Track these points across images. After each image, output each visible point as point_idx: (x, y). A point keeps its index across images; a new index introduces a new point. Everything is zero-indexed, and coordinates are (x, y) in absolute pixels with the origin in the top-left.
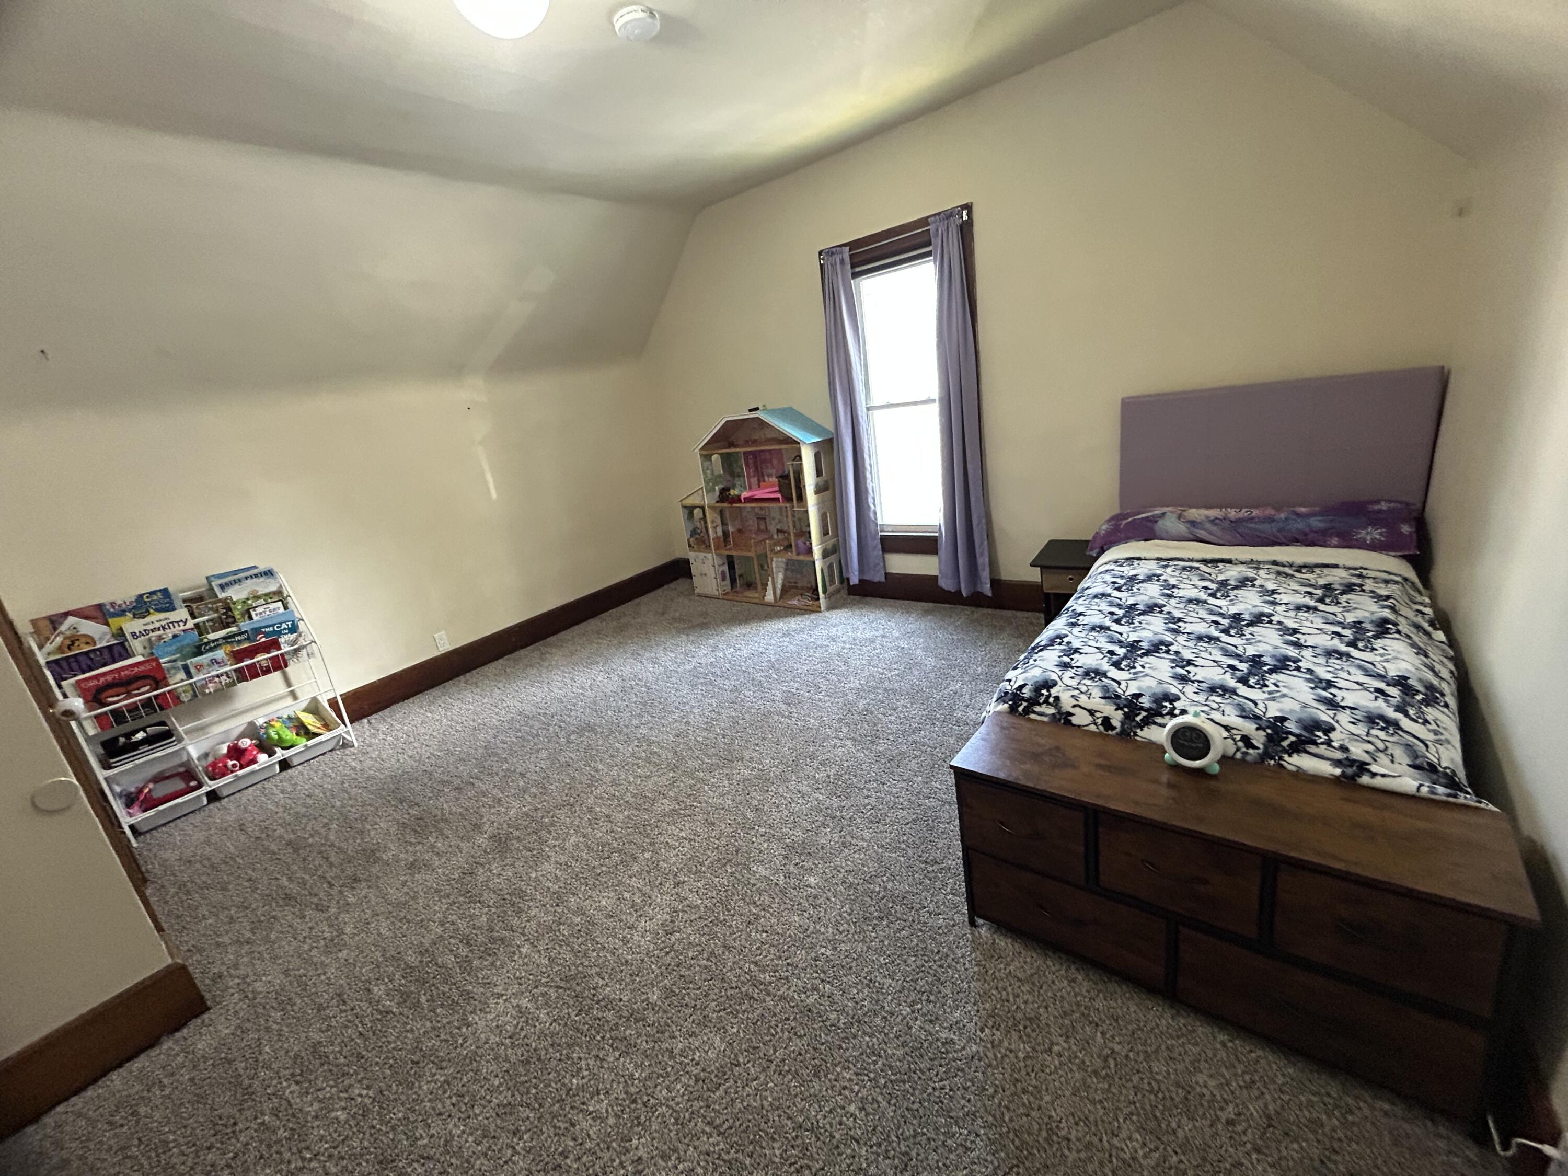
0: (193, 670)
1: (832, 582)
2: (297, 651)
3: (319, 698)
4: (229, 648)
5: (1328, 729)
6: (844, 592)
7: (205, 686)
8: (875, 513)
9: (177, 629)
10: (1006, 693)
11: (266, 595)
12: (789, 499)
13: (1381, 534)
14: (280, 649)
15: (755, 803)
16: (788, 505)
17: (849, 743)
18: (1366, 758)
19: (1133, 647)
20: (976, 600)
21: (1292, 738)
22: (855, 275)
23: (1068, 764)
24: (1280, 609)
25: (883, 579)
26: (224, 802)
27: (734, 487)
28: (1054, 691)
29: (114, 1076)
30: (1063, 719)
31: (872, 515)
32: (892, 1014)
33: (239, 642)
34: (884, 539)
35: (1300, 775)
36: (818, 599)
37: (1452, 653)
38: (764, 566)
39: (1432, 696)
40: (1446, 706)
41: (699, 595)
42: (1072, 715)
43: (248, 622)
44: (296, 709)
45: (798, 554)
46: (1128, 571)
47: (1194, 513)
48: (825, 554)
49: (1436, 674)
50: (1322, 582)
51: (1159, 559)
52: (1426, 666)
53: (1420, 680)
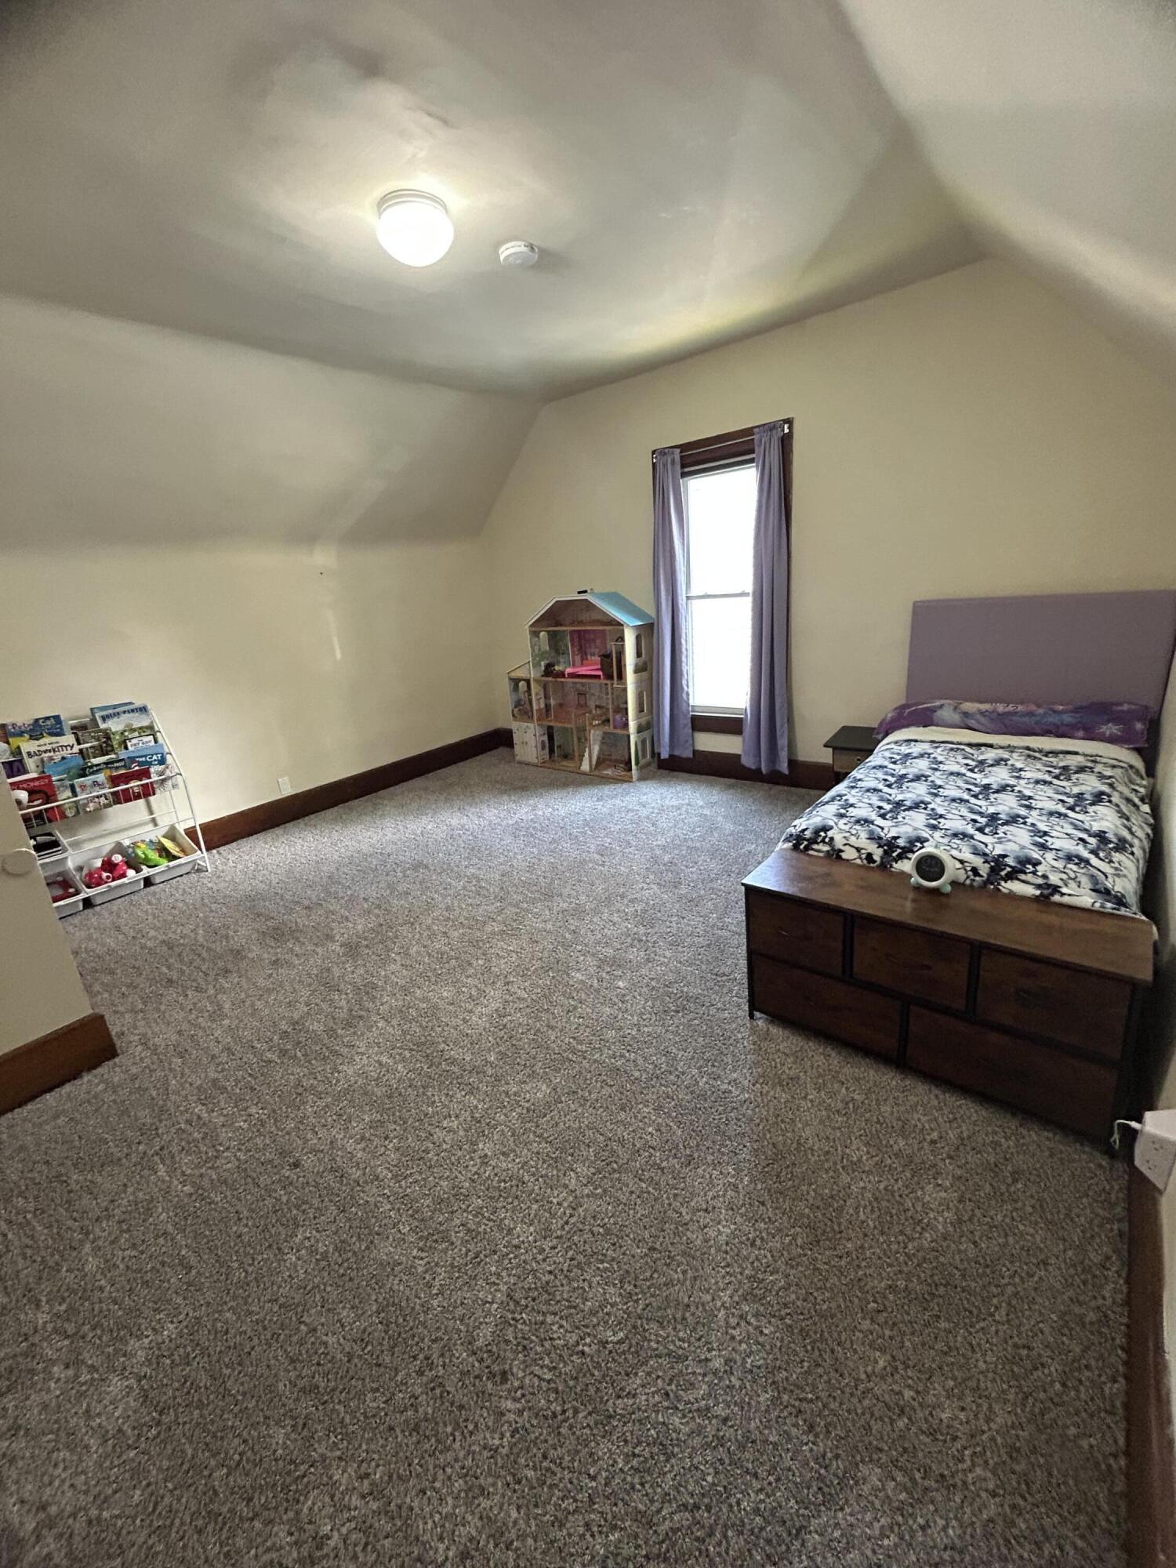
0: (78, 790)
1: (644, 756)
2: (164, 781)
3: (177, 826)
4: (108, 772)
5: (1036, 863)
6: (654, 766)
7: (86, 805)
8: (688, 694)
9: (65, 753)
10: (791, 835)
11: (141, 728)
12: (610, 677)
13: (1119, 730)
14: (150, 778)
15: (572, 928)
16: (609, 682)
17: (655, 887)
18: (1060, 883)
19: (899, 804)
20: (774, 778)
21: (1009, 869)
22: (684, 475)
23: (834, 884)
24: (1022, 782)
25: (691, 756)
26: (98, 909)
27: (558, 663)
28: (830, 834)
29: (48, 1096)
30: (835, 855)
31: (684, 696)
32: (683, 1073)
33: (117, 768)
34: (694, 719)
35: (1012, 896)
36: (630, 770)
37: (1152, 821)
38: (583, 740)
39: (1122, 846)
40: (1132, 853)
41: (520, 763)
42: (842, 851)
43: (124, 751)
44: (157, 834)
45: (615, 727)
46: (905, 750)
47: (968, 706)
48: (640, 730)
49: (1132, 833)
50: (1061, 764)
51: (933, 742)
52: (1126, 827)
53: (1116, 835)
